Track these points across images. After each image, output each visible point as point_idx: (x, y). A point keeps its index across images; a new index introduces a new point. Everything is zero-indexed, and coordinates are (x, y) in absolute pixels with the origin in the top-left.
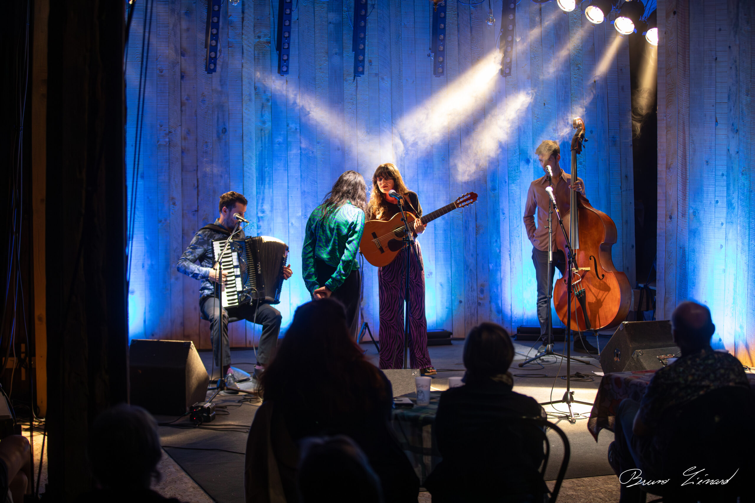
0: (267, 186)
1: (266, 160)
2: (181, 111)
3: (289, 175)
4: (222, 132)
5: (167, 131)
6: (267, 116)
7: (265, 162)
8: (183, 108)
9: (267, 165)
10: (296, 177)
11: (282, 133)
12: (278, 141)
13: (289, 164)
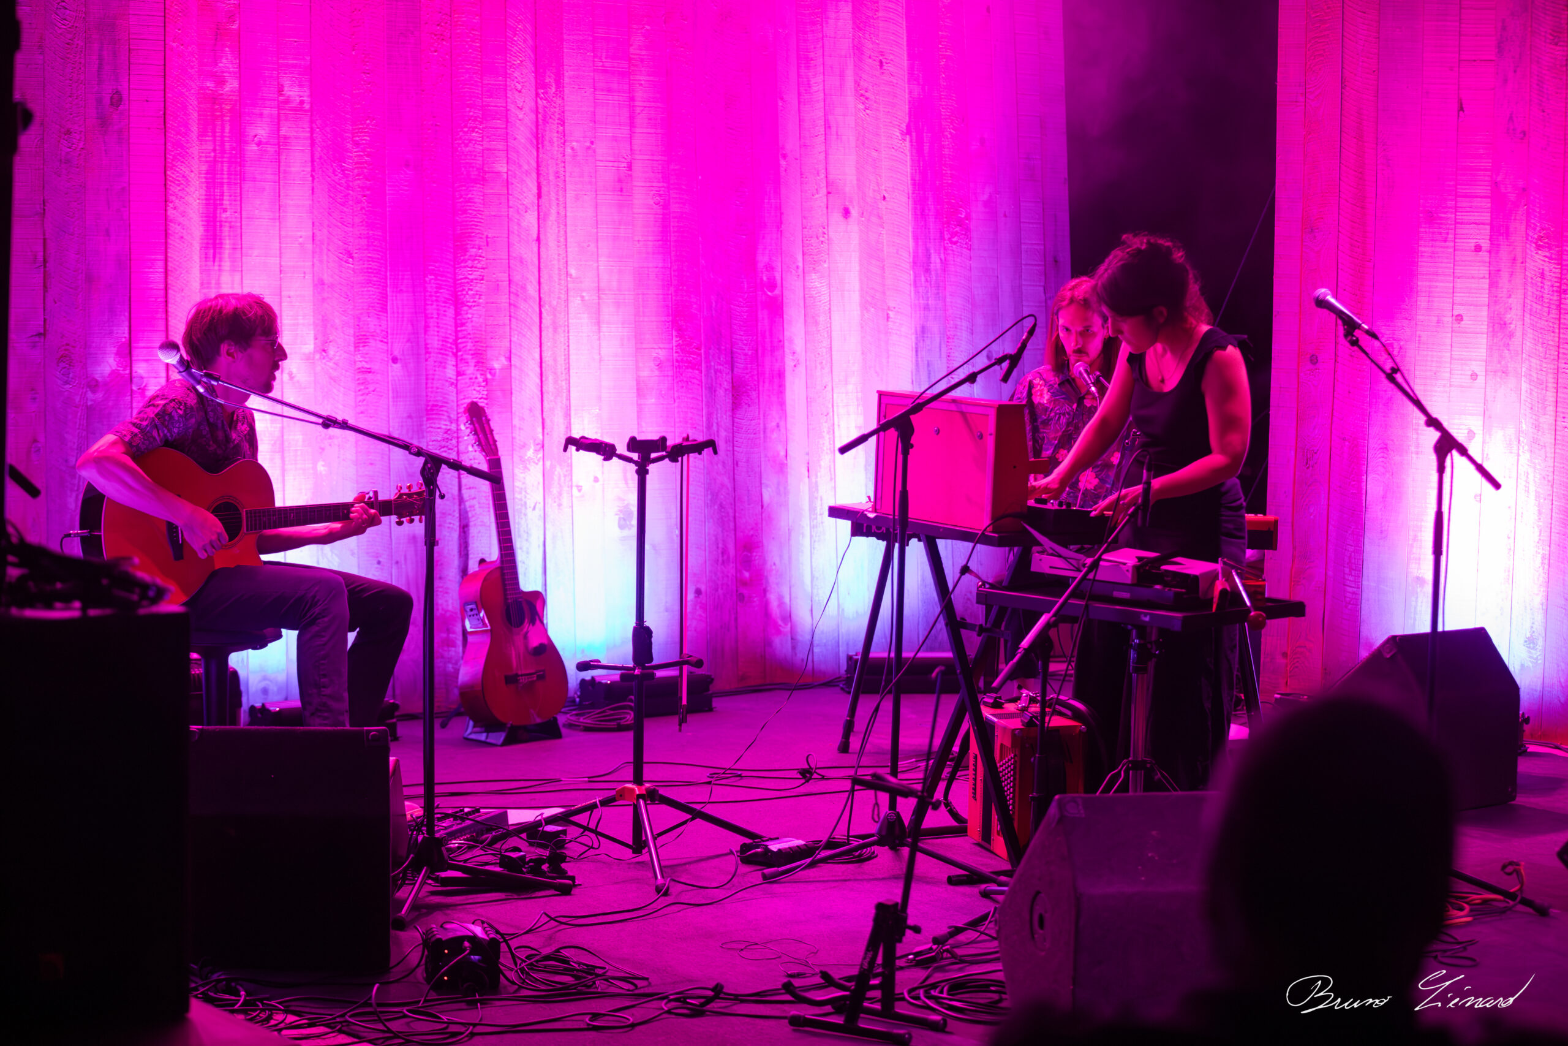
0: (226, 265)
1: (225, 187)
3: (283, 233)
4: (112, 104)
6: (228, 60)
7: (223, 195)
9: (228, 203)
10: (301, 240)
11: (266, 111)
12: (255, 136)
13: (283, 201)
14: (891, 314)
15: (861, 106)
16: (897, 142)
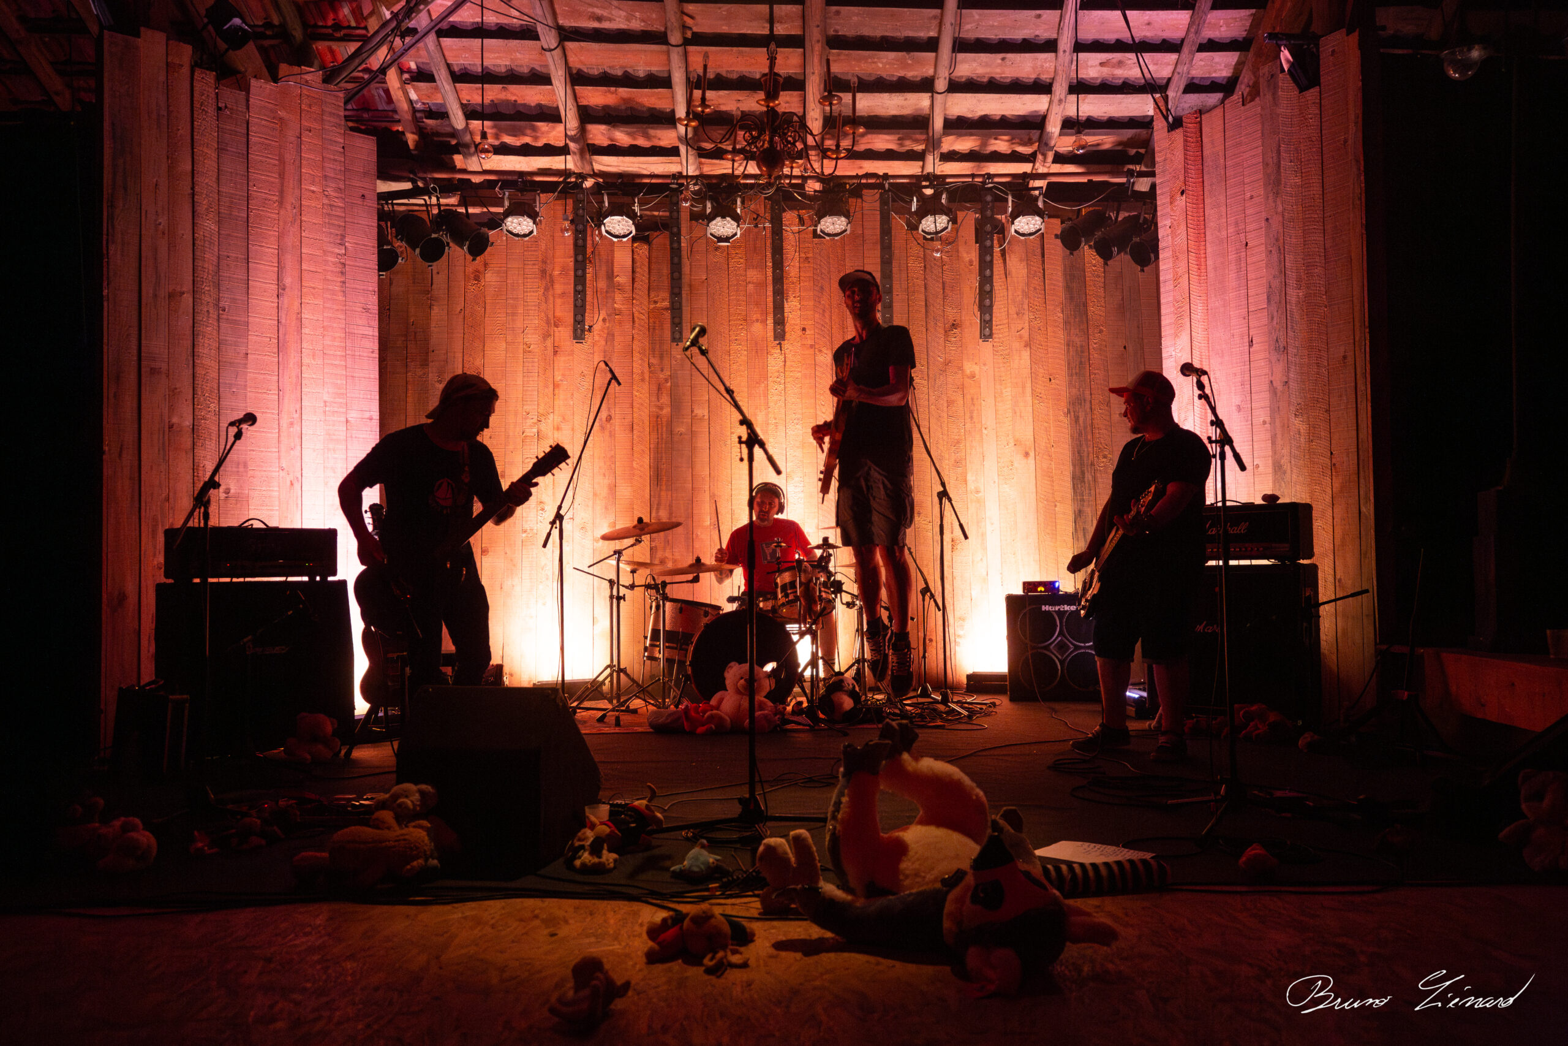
0: (664, 487)
1: (663, 455)
2: (554, 395)
3: (693, 474)
5: (535, 420)
6: (665, 399)
7: (661, 458)
8: (556, 391)
9: (664, 461)
10: (702, 477)
11: (684, 421)
12: (680, 431)
13: (693, 460)
14: (1058, 504)
15: (1037, 402)
16: (1062, 418)
